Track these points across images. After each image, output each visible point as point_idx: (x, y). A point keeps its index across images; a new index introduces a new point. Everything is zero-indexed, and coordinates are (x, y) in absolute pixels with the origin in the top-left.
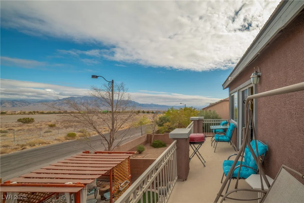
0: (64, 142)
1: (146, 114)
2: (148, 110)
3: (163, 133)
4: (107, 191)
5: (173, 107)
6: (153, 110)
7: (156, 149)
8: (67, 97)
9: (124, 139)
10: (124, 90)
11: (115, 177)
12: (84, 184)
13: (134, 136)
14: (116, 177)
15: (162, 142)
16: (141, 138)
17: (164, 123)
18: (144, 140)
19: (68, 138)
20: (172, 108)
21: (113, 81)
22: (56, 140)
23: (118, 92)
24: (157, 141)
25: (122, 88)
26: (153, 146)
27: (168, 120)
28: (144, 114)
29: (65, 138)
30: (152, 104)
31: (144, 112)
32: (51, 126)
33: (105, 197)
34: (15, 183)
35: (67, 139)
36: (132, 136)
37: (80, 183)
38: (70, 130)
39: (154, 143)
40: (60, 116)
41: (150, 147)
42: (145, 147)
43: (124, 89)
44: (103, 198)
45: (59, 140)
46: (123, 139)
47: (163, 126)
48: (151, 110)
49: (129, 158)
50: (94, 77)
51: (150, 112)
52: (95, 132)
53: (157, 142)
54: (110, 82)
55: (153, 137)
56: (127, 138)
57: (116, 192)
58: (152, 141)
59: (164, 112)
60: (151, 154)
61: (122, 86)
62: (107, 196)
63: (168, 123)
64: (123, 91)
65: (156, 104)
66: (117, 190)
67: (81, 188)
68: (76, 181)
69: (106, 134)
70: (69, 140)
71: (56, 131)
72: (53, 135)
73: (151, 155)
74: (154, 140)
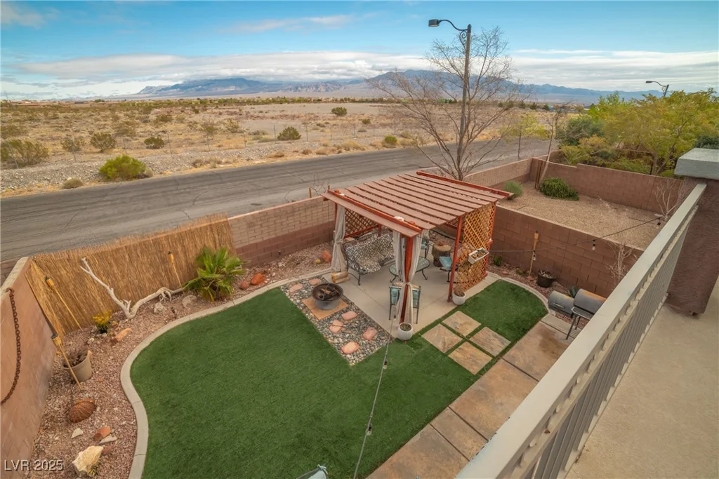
0: (381, 150)
1: (528, 111)
2: (535, 101)
3: (575, 163)
4: (445, 254)
5: (617, 93)
6: (547, 101)
7: (550, 199)
8: (385, 72)
9: (484, 160)
10: (497, 47)
11: (465, 233)
12: (420, 228)
13: (507, 157)
14: (467, 235)
15: (568, 185)
16: (515, 165)
17: (582, 136)
18: (523, 171)
19: (386, 144)
20: (614, 97)
21: (469, 27)
22: (371, 145)
23: (484, 53)
24: (554, 181)
25: (493, 41)
26: (541, 191)
27: (595, 131)
28: (523, 111)
29: (382, 143)
30: (547, 85)
31: (522, 106)
32: (366, 122)
33: (440, 263)
34: (342, 195)
35: (384, 146)
36: (503, 157)
37: (414, 224)
38: (389, 132)
39: (547, 183)
40: (374, 106)
41: (535, 191)
42: (523, 188)
43: (498, 43)
44: (437, 263)
45: (375, 146)
46: (481, 161)
47: (578, 144)
48: (541, 101)
49: (495, 203)
50: (434, 23)
51: (538, 107)
52: (432, 137)
53: (555, 183)
54: (464, 31)
55: (546, 167)
56: (491, 159)
57: (461, 262)
58: (541, 179)
59: (579, 110)
60: (535, 207)
61: (495, 36)
62: (446, 263)
63: (595, 139)
64: (495, 49)
65: (559, 86)
66: (464, 259)
67: (416, 233)
68: (410, 219)
69: (451, 146)
70: (387, 147)
71: (371, 131)
72: (368, 137)
73: (536, 210)
74: (546, 175)
